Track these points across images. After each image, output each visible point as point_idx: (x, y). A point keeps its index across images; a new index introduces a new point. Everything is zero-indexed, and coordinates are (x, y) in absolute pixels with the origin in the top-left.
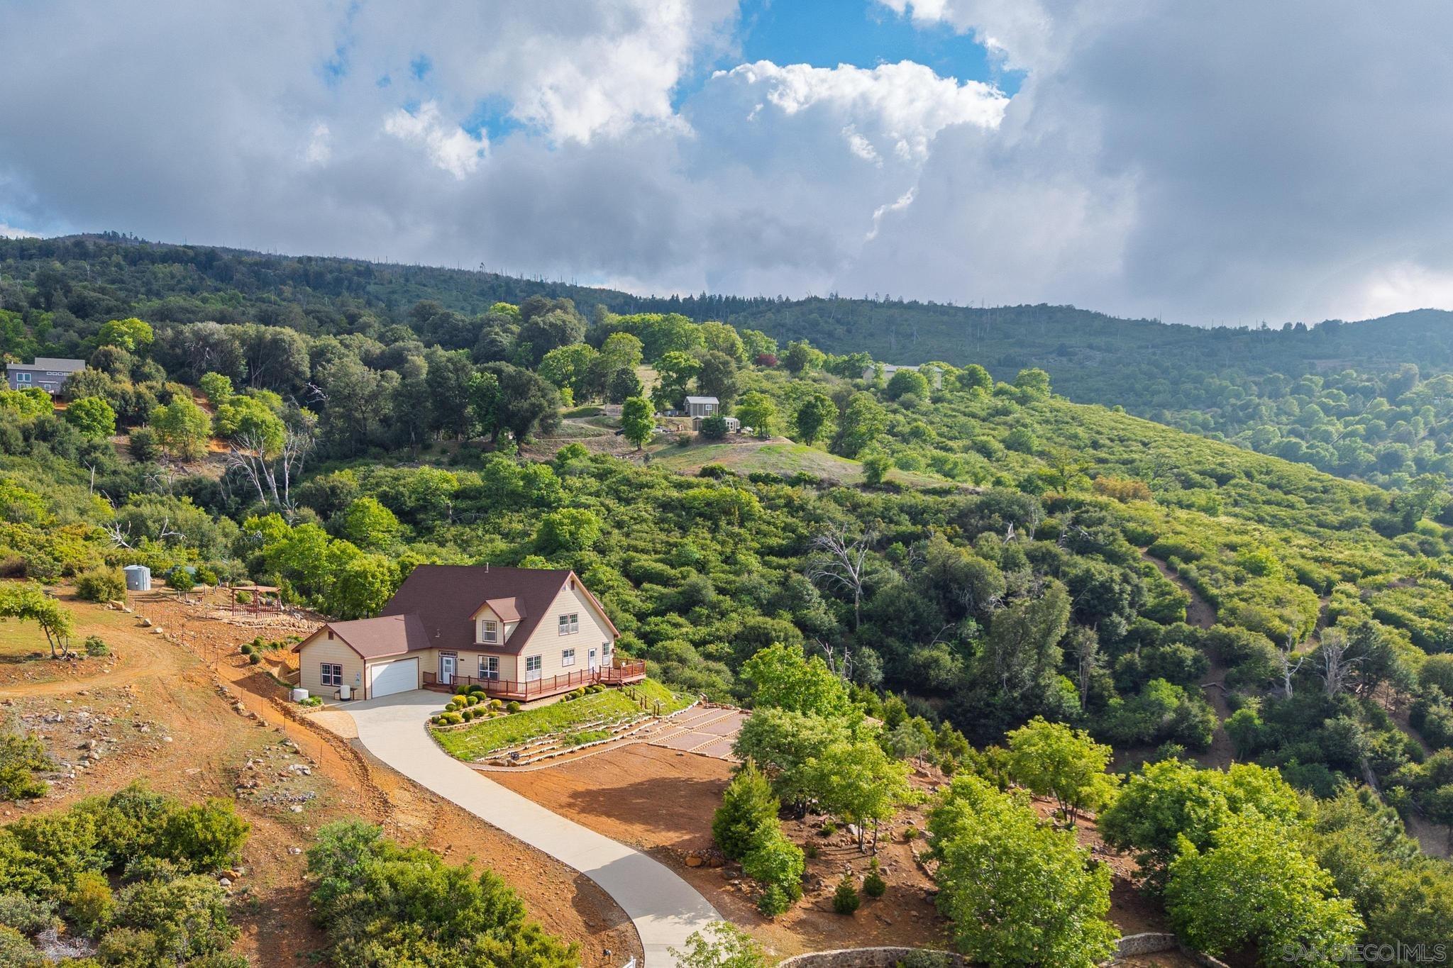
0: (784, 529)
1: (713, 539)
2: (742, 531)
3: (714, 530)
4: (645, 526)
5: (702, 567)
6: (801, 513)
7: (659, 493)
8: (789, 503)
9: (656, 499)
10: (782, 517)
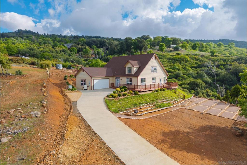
0: (195, 63)
1: (180, 65)
2: (186, 63)
3: (180, 63)
4: (165, 63)
5: (179, 70)
6: (198, 60)
7: (168, 57)
8: (195, 59)
9: (167, 58)
10: (194, 61)
